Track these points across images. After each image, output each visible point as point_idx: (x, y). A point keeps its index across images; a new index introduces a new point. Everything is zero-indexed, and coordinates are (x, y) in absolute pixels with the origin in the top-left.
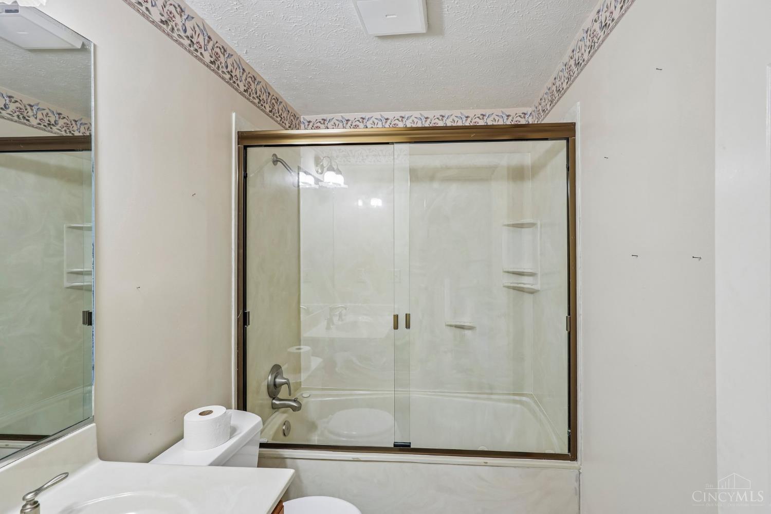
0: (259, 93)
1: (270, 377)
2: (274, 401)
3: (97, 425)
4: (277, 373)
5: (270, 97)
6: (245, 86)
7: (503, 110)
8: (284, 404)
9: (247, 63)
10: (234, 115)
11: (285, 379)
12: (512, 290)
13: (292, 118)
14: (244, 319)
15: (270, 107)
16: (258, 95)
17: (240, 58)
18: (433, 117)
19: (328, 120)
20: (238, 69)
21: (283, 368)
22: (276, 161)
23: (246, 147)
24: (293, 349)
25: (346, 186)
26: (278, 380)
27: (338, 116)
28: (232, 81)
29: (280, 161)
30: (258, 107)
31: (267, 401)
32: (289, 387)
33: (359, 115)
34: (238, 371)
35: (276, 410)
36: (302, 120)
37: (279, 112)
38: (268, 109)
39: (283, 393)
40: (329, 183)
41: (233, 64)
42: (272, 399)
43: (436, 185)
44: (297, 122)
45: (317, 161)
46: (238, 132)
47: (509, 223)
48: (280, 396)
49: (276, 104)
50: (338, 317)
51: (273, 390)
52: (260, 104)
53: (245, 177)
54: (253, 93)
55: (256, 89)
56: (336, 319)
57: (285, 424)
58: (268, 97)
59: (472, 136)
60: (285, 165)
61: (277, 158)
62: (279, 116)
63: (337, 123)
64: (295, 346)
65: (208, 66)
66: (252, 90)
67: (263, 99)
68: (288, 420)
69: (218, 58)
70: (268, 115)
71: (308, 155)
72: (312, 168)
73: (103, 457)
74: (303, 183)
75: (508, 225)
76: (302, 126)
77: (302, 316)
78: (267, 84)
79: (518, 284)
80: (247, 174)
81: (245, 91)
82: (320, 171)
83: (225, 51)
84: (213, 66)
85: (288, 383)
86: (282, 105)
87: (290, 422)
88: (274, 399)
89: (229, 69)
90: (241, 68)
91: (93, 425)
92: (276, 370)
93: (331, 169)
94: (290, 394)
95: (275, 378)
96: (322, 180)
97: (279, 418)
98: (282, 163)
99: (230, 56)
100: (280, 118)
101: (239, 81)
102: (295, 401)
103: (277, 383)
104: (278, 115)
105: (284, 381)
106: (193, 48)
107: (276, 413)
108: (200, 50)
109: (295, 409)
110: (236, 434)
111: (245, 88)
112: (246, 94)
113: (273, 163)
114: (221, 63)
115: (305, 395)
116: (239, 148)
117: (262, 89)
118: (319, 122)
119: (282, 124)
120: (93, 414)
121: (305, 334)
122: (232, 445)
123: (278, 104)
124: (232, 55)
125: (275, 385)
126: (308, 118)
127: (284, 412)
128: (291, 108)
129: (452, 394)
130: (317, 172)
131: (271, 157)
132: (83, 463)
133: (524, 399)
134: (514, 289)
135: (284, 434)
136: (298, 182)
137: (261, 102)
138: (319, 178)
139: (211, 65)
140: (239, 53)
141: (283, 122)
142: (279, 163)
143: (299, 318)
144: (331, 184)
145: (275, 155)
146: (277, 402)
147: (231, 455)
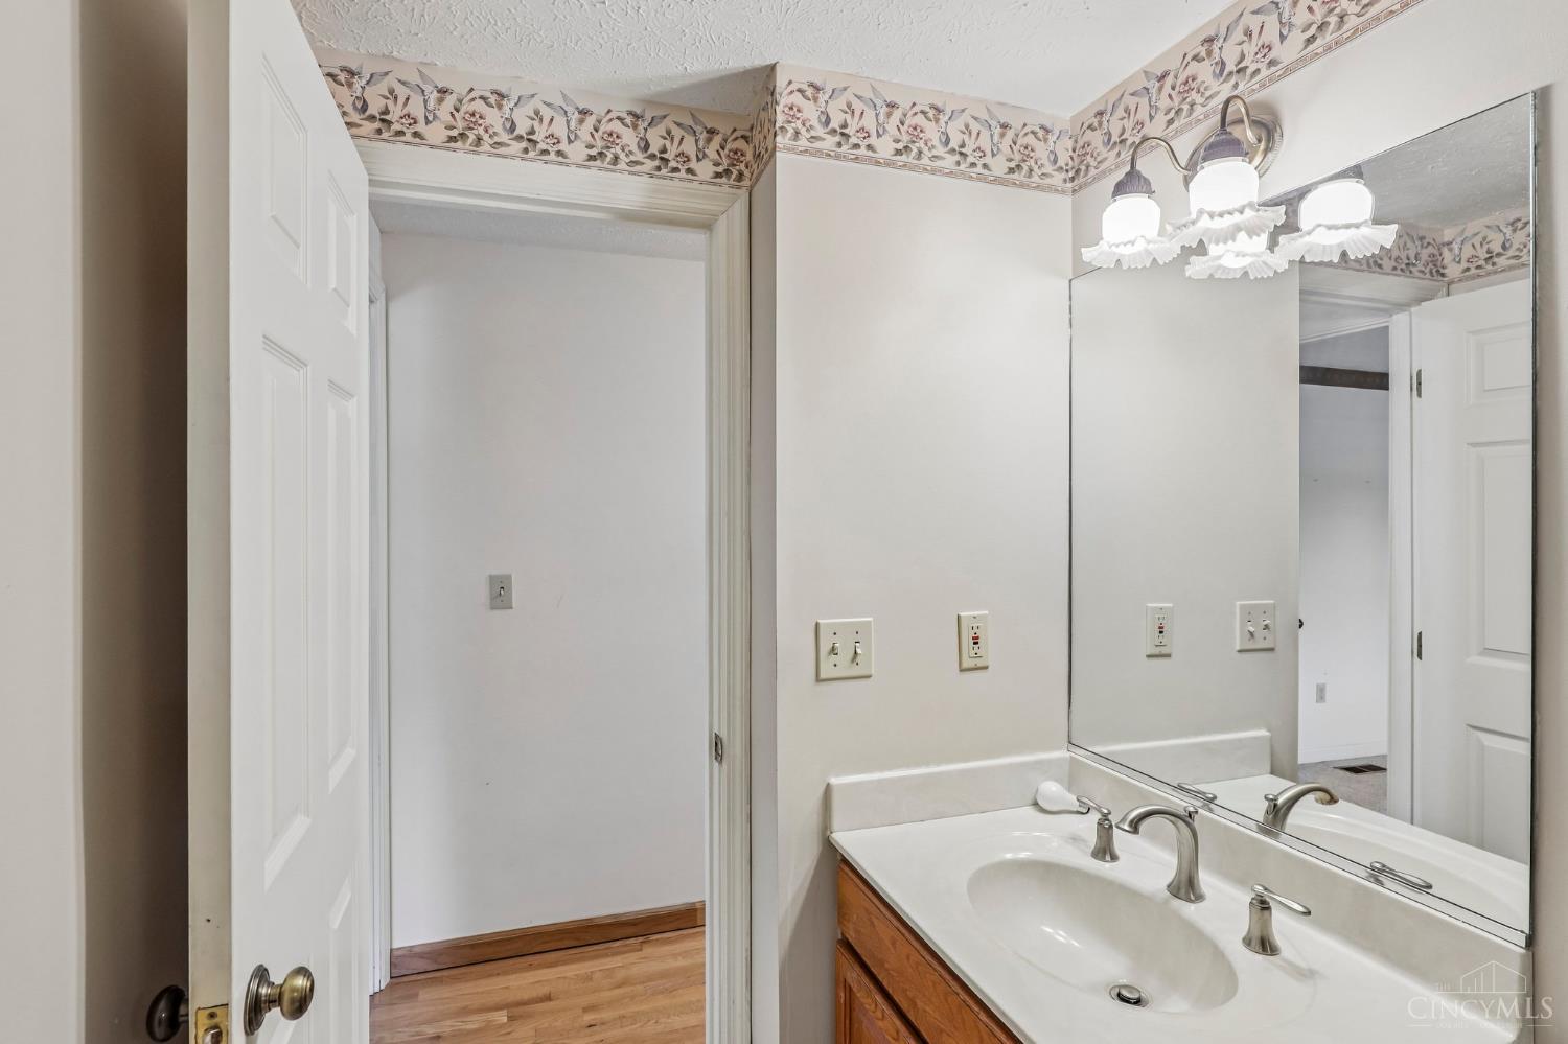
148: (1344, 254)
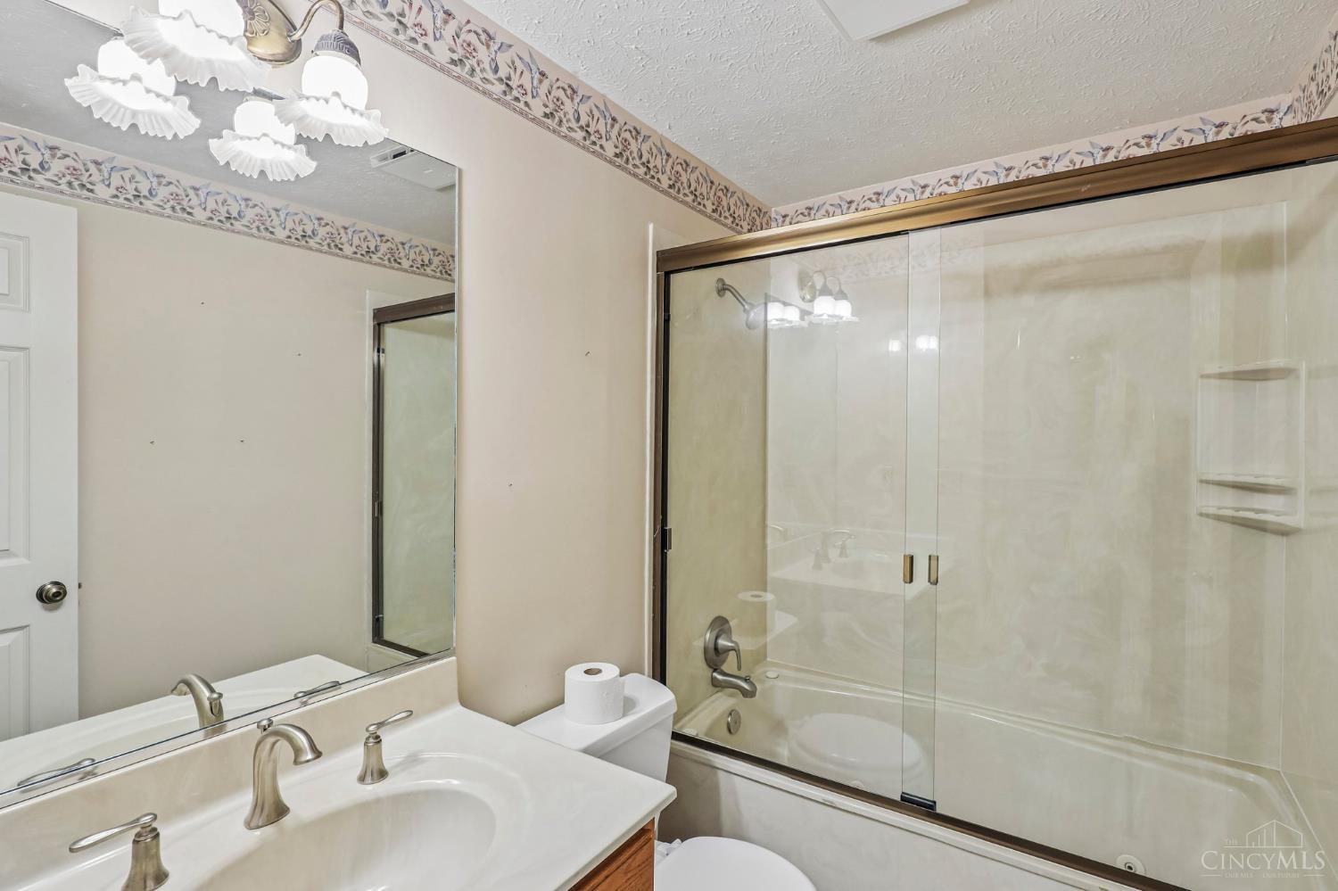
0: (694, 185)
1: (708, 635)
2: (715, 674)
3: (458, 660)
4: (720, 630)
5: (714, 187)
6: (670, 179)
7: (1203, 115)
8: (730, 682)
9: (674, 144)
10: (651, 227)
11: (732, 642)
12: (1229, 525)
13: (754, 214)
14: (663, 540)
15: (713, 204)
16: (692, 188)
17: (662, 139)
18: (1024, 164)
19: (816, 208)
20: (659, 156)
21: (732, 624)
22: (723, 289)
23: (667, 274)
24: (746, 596)
25: (855, 319)
26: (722, 642)
27: (833, 198)
28: (649, 176)
29: (729, 290)
30: (693, 208)
31: (703, 671)
32: (738, 656)
33: (869, 190)
34: (654, 617)
35: (717, 689)
36: (773, 215)
37: (729, 210)
38: (710, 208)
39: (730, 665)
40: (821, 315)
41: (651, 149)
42: (712, 670)
43: (1028, 300)
44: (765, 220)
45: (803, 280)
46: (658, 252)
47: (1222, 370)
48: (725, 668)
49: (724, 198)
50: (839, 551)
51: (715, 657)
52: (696, 203)
53: (667, 321)
54: (684, 188)
55: (689, 180)
56: (833, 554)
57: (730, 714)
58: (711, 188)
59: (1084, 190)
60: (736, 295)
61: (724, 284)
62: (731, 215)
63: (831, 209)
64: (752, 590)
65: (610, 162)
66: (682, 183)
67: (701, 194)
68: (737, 709)
69: (626, 148)
70: (710, 217)
71: (785, 272)
72: (794, 293)
73: (465, 703)
74: (777, 320)
75: (1222, 376)
76: (774, 224)
77: (769, 541)
78: (707, 167)
79: (1238, 510)
80: (669, 316)
81: (670, 187)
82: (808, 297)
83: (638, 133)
84: (619, 160)
85: (736, 650)
86: (735, 197)
87: (741, 713)
88: (715, 670)
89: (644, 159)
90: (663, 151)
91: (454, 658)
92: (720, 625)
93: (825, 291)
94: (739, 668)
95: (717, 638)
96: (810, 310)
97: (722, 703)
98: (731, 292)
99: (646, 138)
100: (731, 219)
101: (660, 173)
102: (746, 680)
103: (719, 647)
104: (727, 214)
105: (730, 644)
106: (589, 139)
107: (720, 694)
108: (599, 143)
109: (746, 694)
110: (634, 710)
111: (671, 183)
112: (671, 191)
113: (719, 295)
114: (631, 153)
115: (771, 674)
116: (658, 277)
117: (700, 177)
118: (802, 214)
119: (735, 226)
120: (454, 645)
121: (773, 573)
122: (624, 727)
123: (729, 195)
124: (649, 137)
125: (716, 649)
126: (783, 209)
127: (731, 695)
128: (754, 198)
129: (1057, 729)
130: (803, 299)
131: (714, 285)
132: (441, 704)
133: (1251, 777)
134: (1234, 523)
135: (730, 731)
136: (766, 320)
137: (699, 199)
138: (807, 309)
139: (616, 159)
140: (660, 131)
141: (737, 225)
142: (728, 293)
143: (764, 546)
144: (825, 317)
145: (721, 280)
146: (720, 677)
147: (622, 742)
148: (262, 173)
